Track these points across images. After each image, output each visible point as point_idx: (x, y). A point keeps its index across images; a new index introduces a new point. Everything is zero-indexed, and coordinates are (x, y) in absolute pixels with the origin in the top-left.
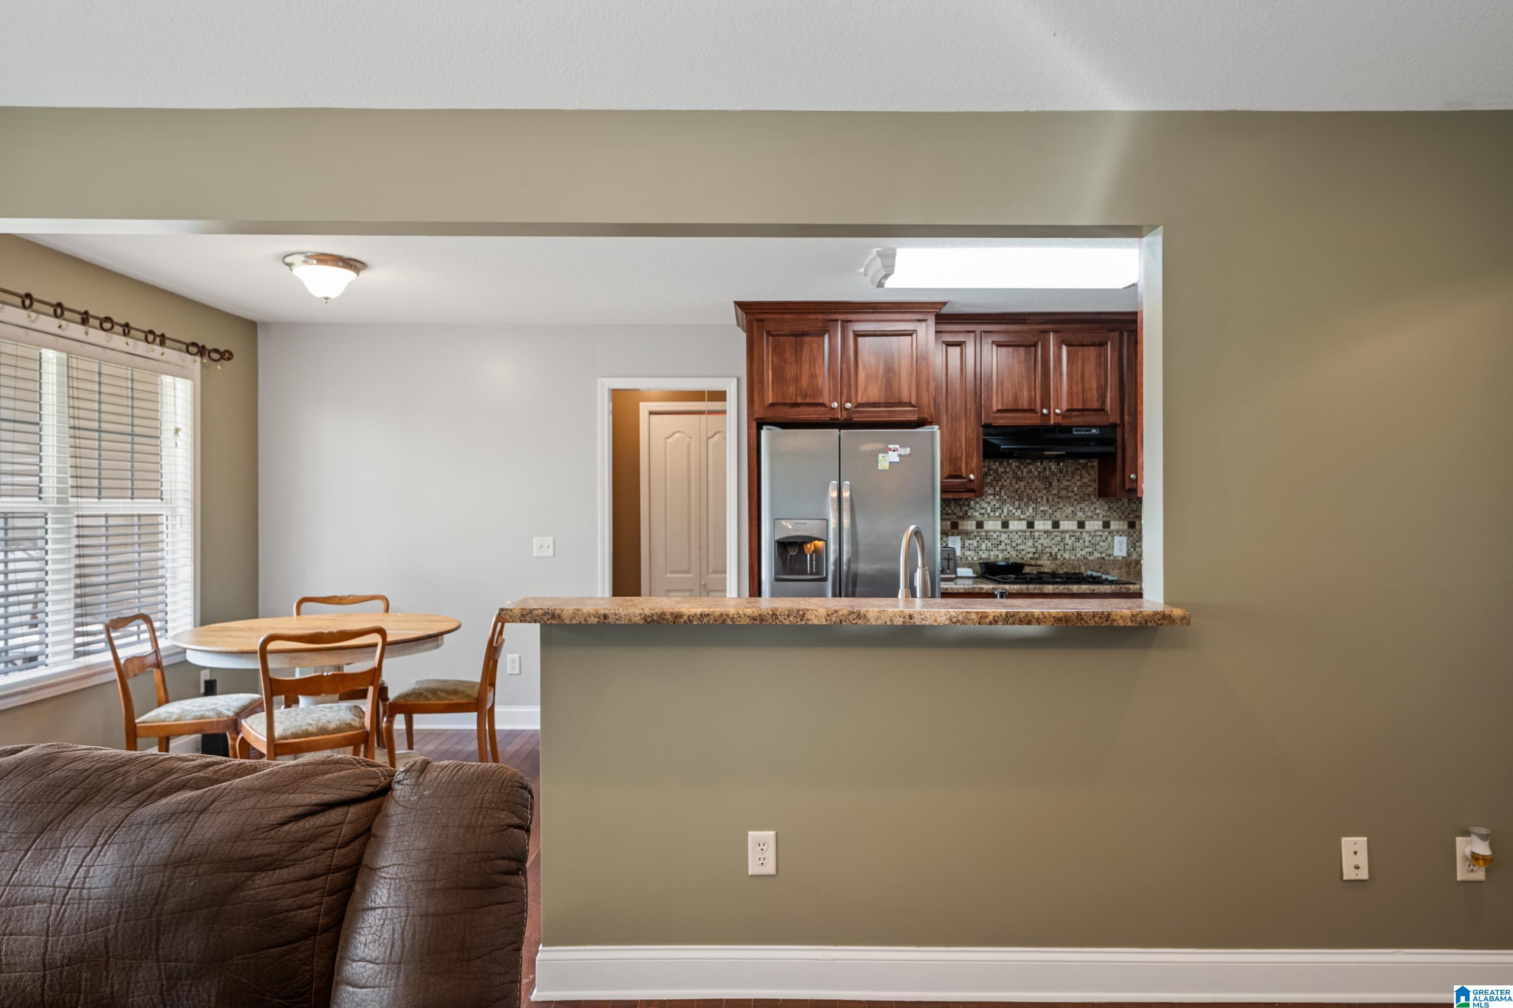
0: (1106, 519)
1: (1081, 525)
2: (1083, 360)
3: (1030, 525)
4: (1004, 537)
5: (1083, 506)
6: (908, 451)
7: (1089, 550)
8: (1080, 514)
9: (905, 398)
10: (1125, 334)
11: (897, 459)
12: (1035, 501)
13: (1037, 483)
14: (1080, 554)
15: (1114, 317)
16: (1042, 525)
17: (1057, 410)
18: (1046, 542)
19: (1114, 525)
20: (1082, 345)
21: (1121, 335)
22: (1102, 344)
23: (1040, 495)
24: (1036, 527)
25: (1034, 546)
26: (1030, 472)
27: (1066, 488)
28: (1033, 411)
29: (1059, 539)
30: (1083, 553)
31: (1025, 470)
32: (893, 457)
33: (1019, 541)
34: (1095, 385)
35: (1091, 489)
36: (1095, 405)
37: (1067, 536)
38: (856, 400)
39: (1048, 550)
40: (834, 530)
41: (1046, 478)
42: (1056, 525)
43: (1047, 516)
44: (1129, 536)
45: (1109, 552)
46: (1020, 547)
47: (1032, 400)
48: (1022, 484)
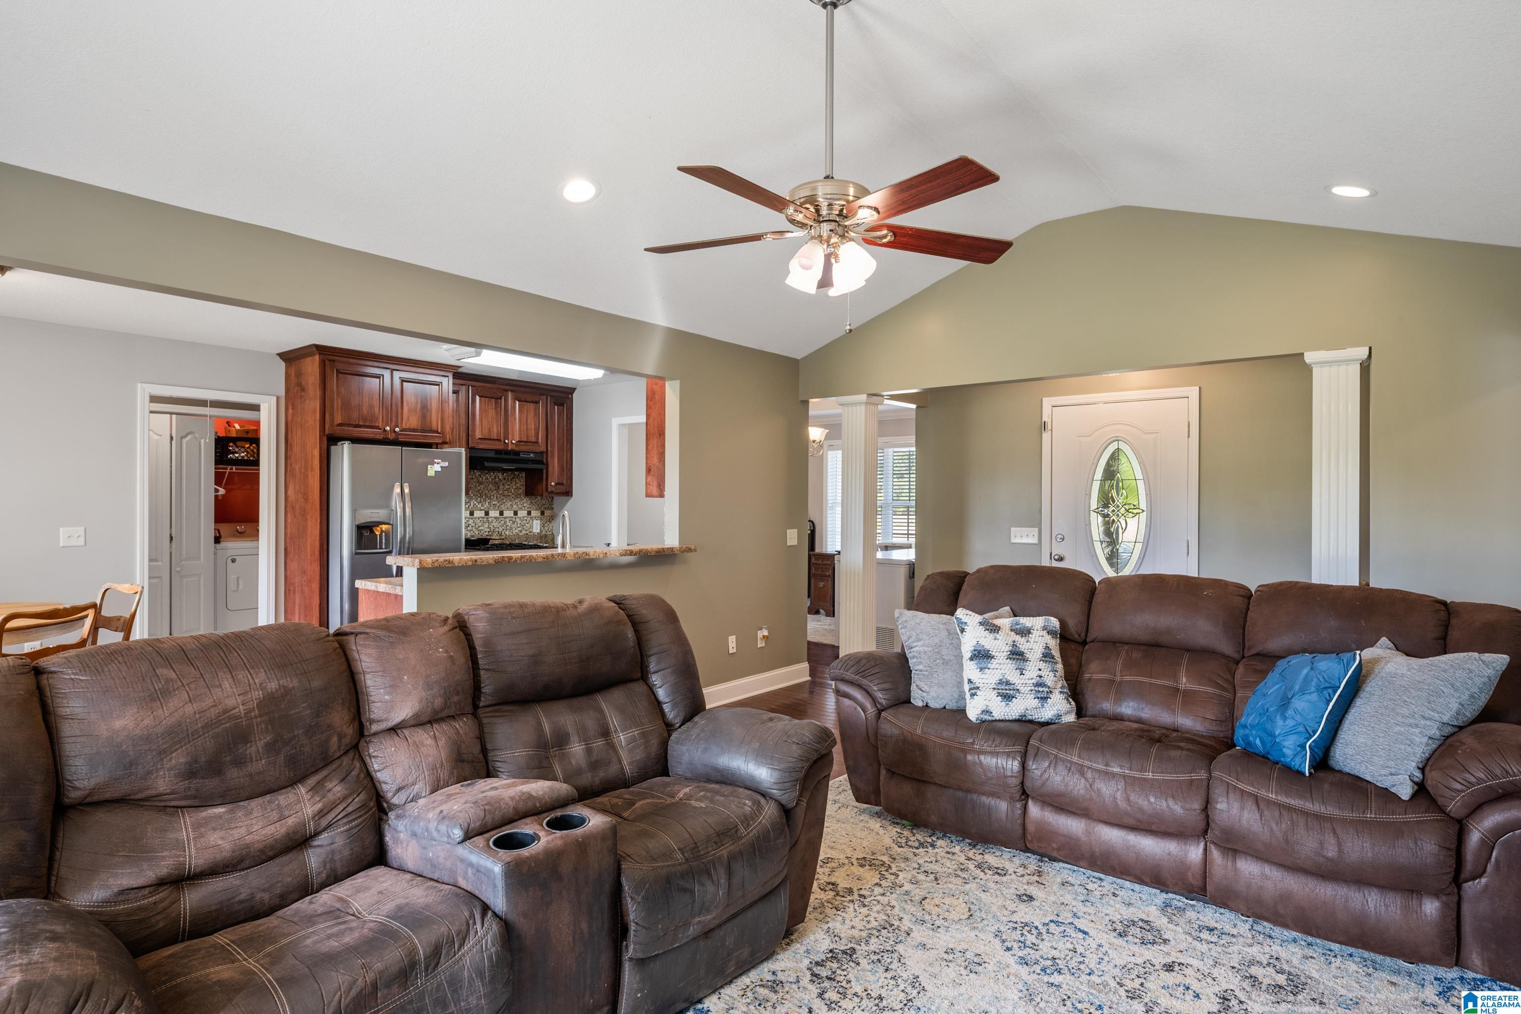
0: (529, 509)
1: (516, 513)
2: (527, 411)
3: (487, 513)
4: (471, 521)
5: (517, 501)
6: (446, 464)
7: (520, 529)
8: (515, 506)
9: (434, 427)
10: (549, 398)
11: (440, 469)
12: (490, 498)
13: (491, 486)
14: (515, 531)
15: (543, 387)
16: (494, 513)
17: (513, 441)
18: (496, 525)
19: (534, 513)
20: (527, 402)
21: (547, 398)
22: (537, 402)
23: (493, 494)
24: (490, 515)
25: (488, 527)
26: (487, 479)
27: (508, 490)
28: (499, 440)
29: (503, 522)
30: (517, 531)
31: (484, 478)
32: (437, 468)
33: (480, 524)
34: (533, 427)
35: (521, 491)
36: (533, 440)
37: (508, 520)
38: (402, 426)
39: (497, 530)
40: (400, 516)
41: (497, 483)
42: (501, 513)
43: (497, 507)
44: (541, 520)
45: (531, 530)
46: (481, 528)
47: (499, 434)
48: (482, 486)
